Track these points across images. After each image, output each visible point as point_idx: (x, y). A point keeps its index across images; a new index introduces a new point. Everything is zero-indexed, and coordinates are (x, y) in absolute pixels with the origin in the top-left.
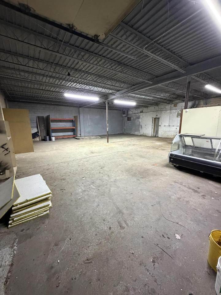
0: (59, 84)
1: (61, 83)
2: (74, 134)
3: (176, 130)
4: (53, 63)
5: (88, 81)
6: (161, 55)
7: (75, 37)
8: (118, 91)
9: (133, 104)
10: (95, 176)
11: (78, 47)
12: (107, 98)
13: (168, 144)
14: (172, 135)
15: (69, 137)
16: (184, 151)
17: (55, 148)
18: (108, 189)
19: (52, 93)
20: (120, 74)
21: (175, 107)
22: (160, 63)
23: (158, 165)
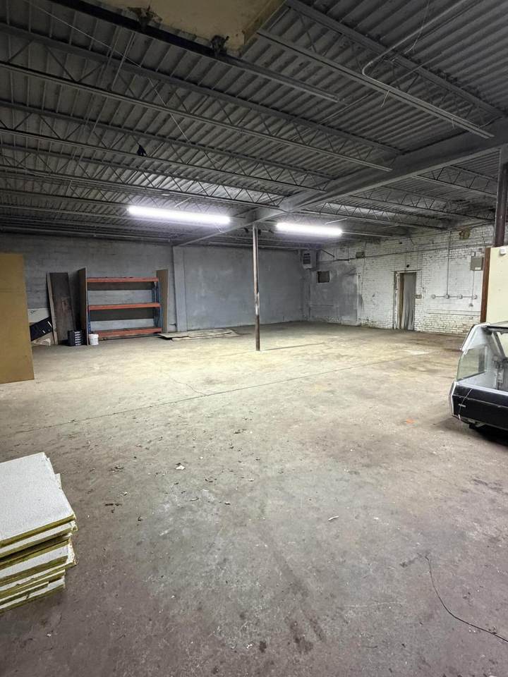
0: (112, 179)
1: (119, 177)
2: (156, 325)
3: (470, 309)
4: (95, 121)
5: (198, 170)
6: (414, 89)
7: (159, 44)
8: (289, 195)
9: (333, 231)
10: (216, 460)
11: (167, 74)
12: (254, 218)
13: (447, 354)
14: (460, 324)
15: (141, 332)
16: (501, 378)
17: (97, 368)
18: (258, 505)
19: (92, 205)
20: (292, 146)
21: (464, 239)
22: (412, 113)
23: (417, 422)
